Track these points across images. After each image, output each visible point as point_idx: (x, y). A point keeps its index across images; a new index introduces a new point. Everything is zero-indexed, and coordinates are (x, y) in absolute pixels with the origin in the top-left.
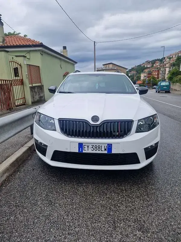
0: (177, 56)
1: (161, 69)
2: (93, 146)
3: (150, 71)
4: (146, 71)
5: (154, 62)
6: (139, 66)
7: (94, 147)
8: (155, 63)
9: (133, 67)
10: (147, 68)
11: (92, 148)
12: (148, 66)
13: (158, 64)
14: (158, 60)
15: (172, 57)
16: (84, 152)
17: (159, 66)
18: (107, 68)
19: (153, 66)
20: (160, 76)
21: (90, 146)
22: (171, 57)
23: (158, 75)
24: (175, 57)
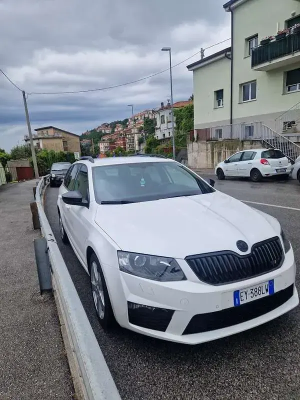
0: (143, 117)
1: (127, 136)
2: (252, 289)
3: (111, 139)
4: (106, 138)
5: (114, 125)
6: (92, 131)
7: (253, 292)
8: (115, 127)
9: (83, 133)
10: (106, 134)
11: (251, 293)
12: (107, 132)
13: (120, 129)
14: (119, 122)
15: (138, 119)
16: (241, 303)
17: (122, 132)
18: (46, 136)
19: (113, 131)
20: (127, 146)
21: (249, 292)
22: (136, 118)
23: (124, 144)
24: (141, 119)
